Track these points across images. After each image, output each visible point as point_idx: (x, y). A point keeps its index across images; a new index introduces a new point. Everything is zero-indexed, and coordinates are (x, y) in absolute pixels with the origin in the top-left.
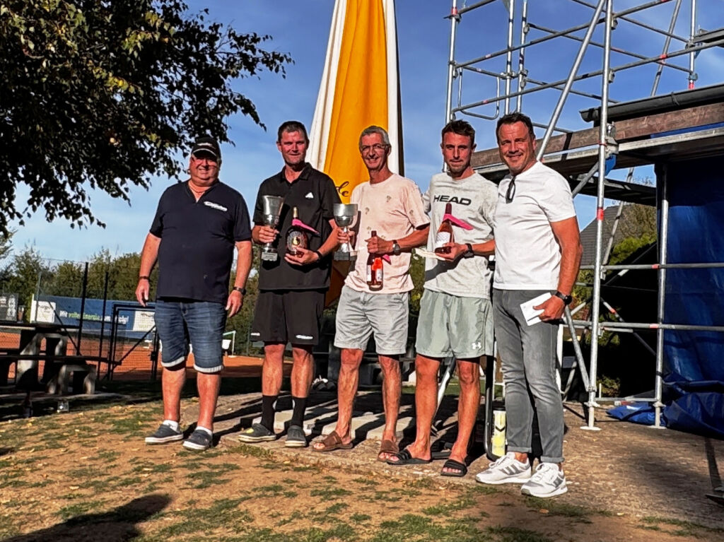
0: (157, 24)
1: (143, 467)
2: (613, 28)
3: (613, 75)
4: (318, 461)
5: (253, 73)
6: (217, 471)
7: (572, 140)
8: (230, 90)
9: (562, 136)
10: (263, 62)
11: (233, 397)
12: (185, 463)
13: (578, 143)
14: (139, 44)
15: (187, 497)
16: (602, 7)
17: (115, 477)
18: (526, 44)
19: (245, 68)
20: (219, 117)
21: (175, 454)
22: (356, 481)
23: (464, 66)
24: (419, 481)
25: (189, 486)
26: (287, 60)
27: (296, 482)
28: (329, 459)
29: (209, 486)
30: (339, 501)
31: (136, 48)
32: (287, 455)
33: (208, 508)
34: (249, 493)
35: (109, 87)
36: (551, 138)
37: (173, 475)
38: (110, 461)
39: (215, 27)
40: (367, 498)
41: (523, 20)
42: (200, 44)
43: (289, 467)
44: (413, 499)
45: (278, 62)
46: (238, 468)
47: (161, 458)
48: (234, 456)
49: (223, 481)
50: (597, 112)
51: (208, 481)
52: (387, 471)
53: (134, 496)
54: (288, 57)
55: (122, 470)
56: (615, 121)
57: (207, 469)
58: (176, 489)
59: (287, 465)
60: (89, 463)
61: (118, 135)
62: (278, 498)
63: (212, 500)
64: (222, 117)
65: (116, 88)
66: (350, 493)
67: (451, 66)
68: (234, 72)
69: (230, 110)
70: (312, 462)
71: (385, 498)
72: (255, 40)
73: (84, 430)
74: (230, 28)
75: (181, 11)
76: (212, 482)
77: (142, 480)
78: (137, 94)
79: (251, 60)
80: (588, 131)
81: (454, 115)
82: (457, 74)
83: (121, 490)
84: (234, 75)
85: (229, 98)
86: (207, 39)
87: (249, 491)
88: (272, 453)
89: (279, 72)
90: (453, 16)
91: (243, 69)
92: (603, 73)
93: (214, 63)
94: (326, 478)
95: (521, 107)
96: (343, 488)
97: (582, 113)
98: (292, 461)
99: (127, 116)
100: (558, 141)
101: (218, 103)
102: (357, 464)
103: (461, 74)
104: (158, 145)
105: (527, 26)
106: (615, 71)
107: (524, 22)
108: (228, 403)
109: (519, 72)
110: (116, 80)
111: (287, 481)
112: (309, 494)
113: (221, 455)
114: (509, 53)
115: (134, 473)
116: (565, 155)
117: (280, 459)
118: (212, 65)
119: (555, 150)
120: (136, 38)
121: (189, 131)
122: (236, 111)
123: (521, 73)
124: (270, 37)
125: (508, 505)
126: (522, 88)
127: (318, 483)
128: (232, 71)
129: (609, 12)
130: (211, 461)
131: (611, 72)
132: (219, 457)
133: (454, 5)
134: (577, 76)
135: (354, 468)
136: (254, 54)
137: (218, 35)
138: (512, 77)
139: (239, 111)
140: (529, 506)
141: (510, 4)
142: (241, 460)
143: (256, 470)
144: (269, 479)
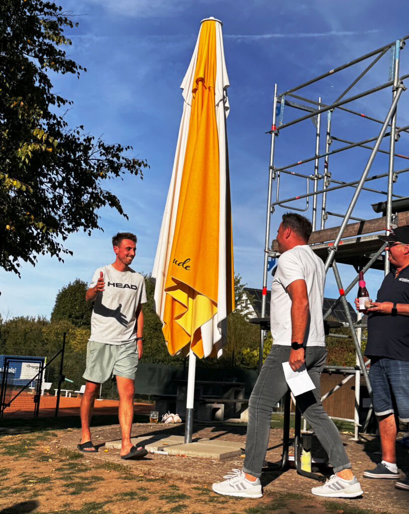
0: (44, 137)
1: (29, 479)
2: (396, 140)
3: (397, 177)
4: (166, 474)
5: (117, 175)
6: (87, 481)
7: (365, 227)
8: (100, 188)
9: (357, 223)
10: (125, 166)
11: (100, 427)
12: (62, 476)
13: (369, 230)
14: (29, 153)
15: (63, 501)
16: (389, 121)
17: (7, 487)
18: (329, 153)
19: (112, 172)
20: (91, 209)
21: (54, 470)
22: (195, 488)
23: (281, 170)
25: (65, 493)
26: (144, 165)
27: (148, 489)
28: (174, 472)
29: (80, 493)
30: (181, 503)
31: (27, 156)
32: (141, 470)
33: (79, 509)
34: (111, 498)
35: (5, 186)
36: (347, 226)
37: (52, 484)
39: (88, 140)
40: (202, 501)
41: (327, 135)
42: (77, 152)
43: (143, 479)
45: (137, 167)
46: (103, 479)
47: (42, 473)
48: (99, 471)
49: (92, 488)
50: (385, 204)
51: (79, 489)
53: (22, 500)
54: (145, 163)
55: (12, 482)
56: (398, 212)
57: (78, 480)
58: (55, 495)
59: (141, 477)
61: (13, 223)
62: (134, 501)
63: (82, 503)
64: (93, 209)
65: (11, 187)
66: (189, 497)
67: (271, 170)
68: (103, 175)
69: (100, 204)
70: (161, 475)
74: (100, 140)
75: (62, 127)
76: (83, 490)
77: (28, 489)
78: (27, 191)
79: (116, 165)
80: (377, 220)
81: (273, 207)
82: (275, 176)
83: (11, 496)
84: (102, 177)
85: (100, 194)
86: (82, 149)
87: (111, 496)
88: (130, 468)
89: (138, 174)
90: (273, 131)
91: (110, 172)
92: (388, 175)
93: (88, 167)
94: (171, 486)
95: (325, 201)
96: (184, 494)
97: (373, 206)
98: (145, 474)
99: (19, 208)
100: (353, 228)
101: (90, 198)
102: (196, 476)
103: (279, 176)
104: (44, 231)
105: (330, 139)
106: (398, 173)
107: (328, 136)
108: (96, 432)
109: (324, 175)
110: (12, 181)
111: (141, 489)
112: (158, 498)
113: (90, 470)
114: (317, 160)
115: (22, 484)
116: (359, 239)
117: (136, 472)
118: (86, 169)
119: (352, 235)
120: (27, 149)
121: (68, 220)
122: (105, 205)
123: (326, 175)
124: (131, 147)
125: (312, 507)
126: (326, 186)
127: (164, 490)
128: (102, 173)
129: (393, 127)
130: (82, 474)
131: (395, 174)
132: (88, 471)
133: (274, 123)
134: (367, 177)
135: (193, 479)
136: (119, 161)
137: (91, 146)
138: (319, 178)
139: (107, 205)
140: (327, 509)
141: (317, 122)
142: (105, 473)
143: (117, 480)
144: (127, 487)
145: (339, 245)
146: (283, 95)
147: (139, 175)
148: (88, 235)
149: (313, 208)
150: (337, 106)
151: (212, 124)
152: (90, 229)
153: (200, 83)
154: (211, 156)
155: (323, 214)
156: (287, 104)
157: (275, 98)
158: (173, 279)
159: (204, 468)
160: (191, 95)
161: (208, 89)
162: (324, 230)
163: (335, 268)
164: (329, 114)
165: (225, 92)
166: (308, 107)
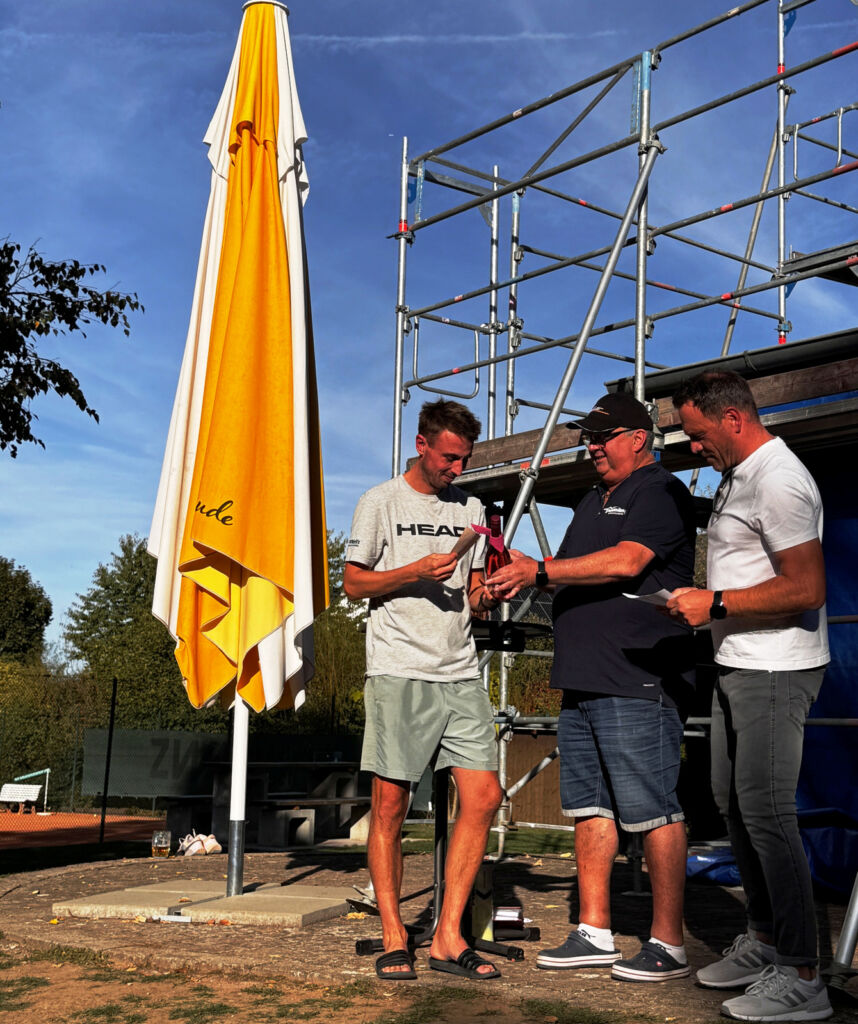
2: (648, 253)
3: (652, 326)
4: (184, 965)
5: (73, 326)
6: (10, 990)
8: (35, 355)
10: (91, 308)
11: (42, 872)
16: (633, 215)
18: (517, 278)
19: (60, 320)
20: (16, 399)
22: (248, 991)
23: (420, 314)
24: (350, 985)
26: (131, 305)
27: (146, 999)
28: (202, 959)
32: (131, 958)
34: (65, 1021)
36: (556, 427)
39: (7, 251)
40: (263, 1016)
41: (513, 241)
43: (134, 977)
44: (337, 1013)
45: (116, 309)
46: (46, 983)
48: (39, 965)
49: (21, 1005)
50: (631, 383)
52: (299, 973)
54: (134, 300)
56: (657, 398)
59: (131, 973)
64: (21, 399)
66: (234, 1011)
67: (400, 314)
68: (40, 326)
69: (34, 389)
70: (174, 966)
71: (294, 1014)
72: (77, 272)
74: (33, 252)
76: (1, 1008)
79: (70, 305)
81: (407, 391)
82: (410, 327)
84: (40, 331)
85: (34, 367)
87: (65, 1018)
88: (107, 956)
89: (118, 325)
90: (401, 234)
91: (56, 320)
92: (635, 323)
93: (7, 310)
94: (195, 990)
95: (513, 378)
96: (225, 1003)
97: (608, 385)
98: (140, 967)
101: (14, 376)
102: (250, 964)
103: (417, 326)
105: (520, 250)
106: (655, 320)
107: (515, 244)
108: (32, 882)
109: (510, 323)
111: (130, 999)
112: (167, 1016)
113: (18, 964)
114: (493, 292)
116: (580, 454)
117: (119, 965)
119: (568, 446)
122: (46, 390)
123: (512, 324)
124: (103, 267)
125: (493, 1013)
126: (514, 347)
127: (181, 998)
128: (38, 323)
129: (642, 225)
131: (648, 321)
132: (13, 967)
133: (403, 217)
134: (594, 328)
135: (245, 972)
136: (76, 296)
137: (13, 264)
138: (499, 330)
139: (52, 390)
140: (526, 1015)
141: (492, 215)
142: (53, 970)
143: (77, 984)
144: (100, 996)
145: (542, 466)
146: (420, 160)
147: (121, 326)
148: (10, 455)
149: (489, 392)
150: (530, 183)
151: (272, 219)
152: (14, 442)
153: (246, 133)
154: (272, 285)
155: (510, 404)
156: (428, 177)
157: (404, 166)
158: (197, 545)
159: (267, 946)
160: (226, 157)
161: (262, 146)
162: (512, 436)
163: (534, 513)
164: (516, 201)
165: (298, 151)
166: (472, 186)
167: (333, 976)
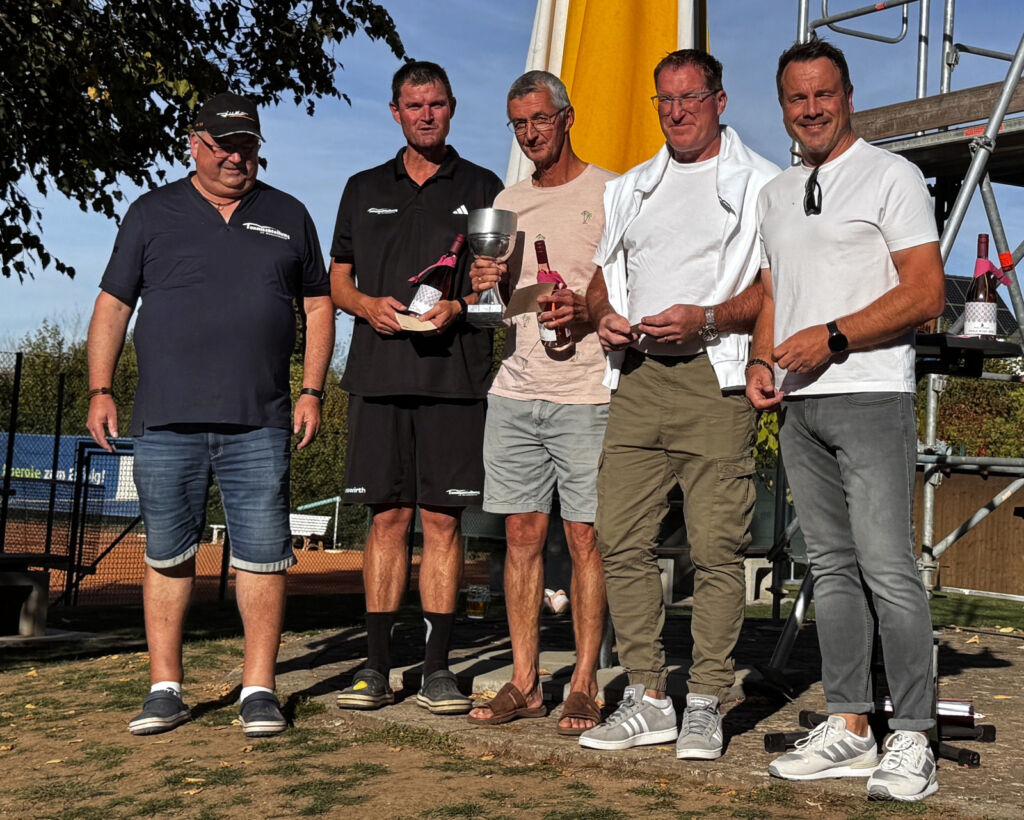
1: (185, 776)
4: (552, 755)
6: (341, 778)
12: (271, 766)
17: (127, 799)
21: (250, 748)
22: (635, 791)
24: (763, 790)
25: (287, 811)
27: (511, 796)
29: (328, 810)
32: (486, 744)
36: (1021, 83)
37: (248, 788)
38: (110, 766)
43: (492, 767)
46: (385, 772)
47: (221, 756)
48: (371, 748)
49: (358, 798)
51: (325, 799)
52: (697, 772)
55: (138, 783)
57: (319, 776)
59: (487, 763)
60: (65, 772)
61: (105, 82)
66: (623, 817)
70: (539, 756)
73: (45, 705)
76: (334, 801)
77: (185, 802)
81: (814, 33)
87: (414, 816)
88: (455, 740)
94: (569, 787)
95: (953, 15)
96: (610, 806)
98: (497, 755)
101: (313, 12)
102: (634, 757)
104: (191, 104)
111: (491, 795)
113: (346, 746)
115: (166, 788)
117: (471, 751)
121: (252, 72)
122: (353, 32)
127: (555, 797)
130: (328, 759)
132: (342, 749)
135: (629, 767)
142: (390, 755)
143: (422, 774)
144: (454, 790)
148: (306, 112)
149: (920, 36)
152: (312, 97)
155: (947, 50)
162: (951, 94)
163: (988, 195)
167: (740, 777)
